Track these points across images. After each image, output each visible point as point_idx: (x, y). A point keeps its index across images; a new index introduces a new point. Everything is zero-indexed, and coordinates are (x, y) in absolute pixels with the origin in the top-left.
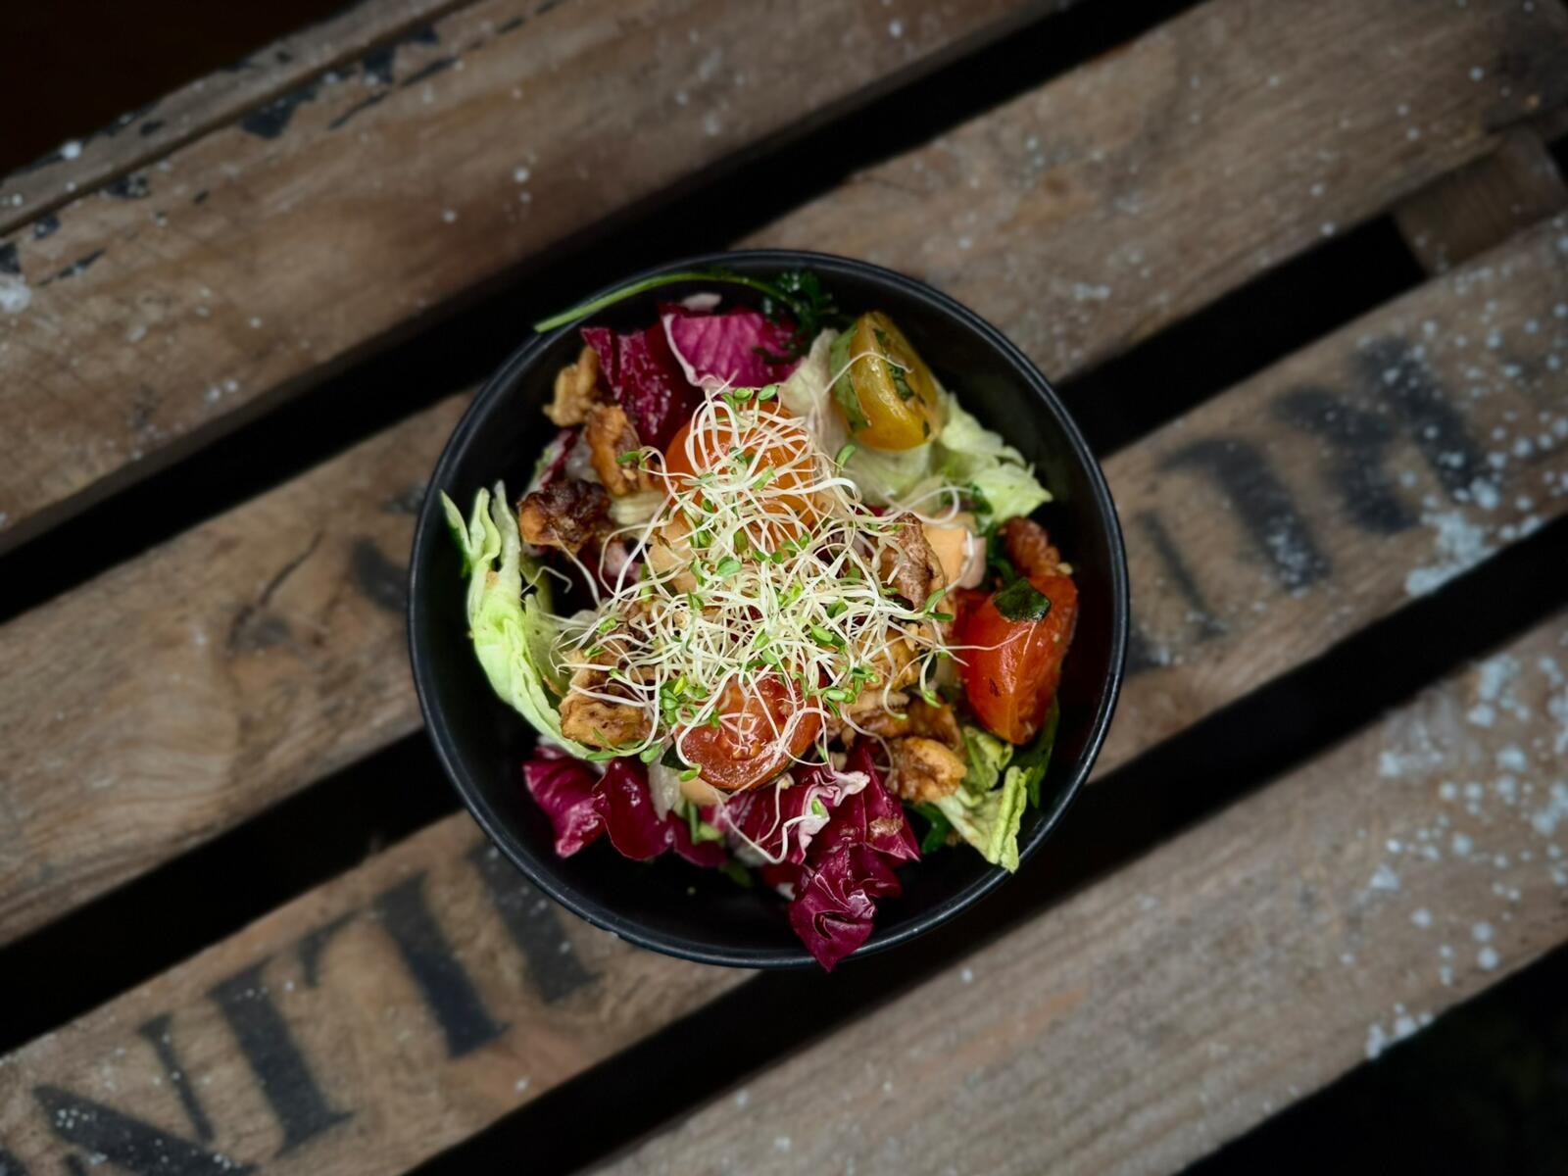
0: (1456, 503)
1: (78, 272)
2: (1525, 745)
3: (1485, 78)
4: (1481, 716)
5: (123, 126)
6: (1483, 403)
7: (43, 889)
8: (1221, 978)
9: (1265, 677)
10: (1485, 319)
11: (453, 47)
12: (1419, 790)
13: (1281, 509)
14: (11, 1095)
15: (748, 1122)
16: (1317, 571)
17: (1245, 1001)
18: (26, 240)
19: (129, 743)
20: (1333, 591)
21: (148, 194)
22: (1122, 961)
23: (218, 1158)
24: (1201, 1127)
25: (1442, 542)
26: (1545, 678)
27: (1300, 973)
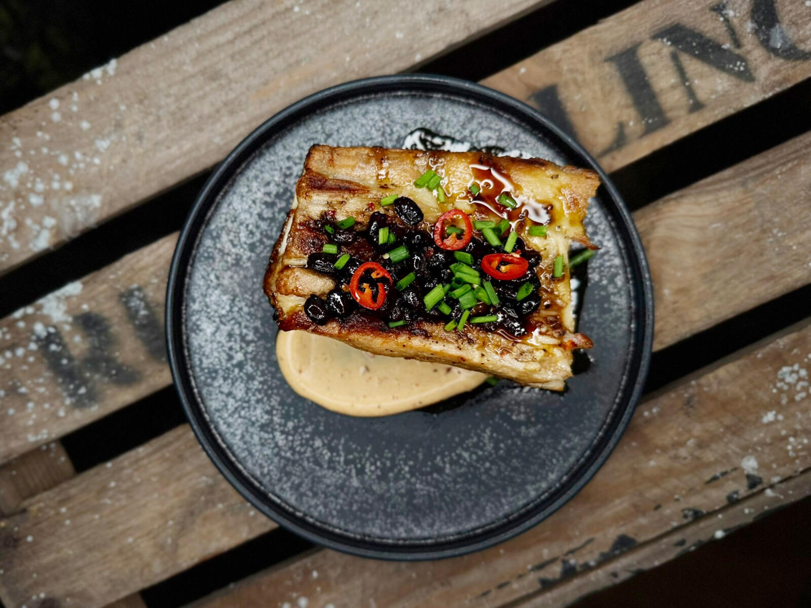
0: (55, 327)
1: (718, 474)
2: (29, 206)
3: (26, 536)
4: (50, 222)
5: (694, 545)
6: (38, 375)
7: (747, 176)
8: (184, 102)
9: (154, 246)
10: (34, 416)
11: (533, 577)
12: (83, 187)
13: (141, 327)
14: (766, 79)
15: (416, 46)
16: (125, 296)
17: (174, 90)
18: (743, 491)
19: (701, 244)
20: (118, 286)
21: (683, 510)
22: (232, 113)
23: (669, 43)
24: (199, 31)
25: (63, 307)
26: (17, 238)
27: (146, 102)
